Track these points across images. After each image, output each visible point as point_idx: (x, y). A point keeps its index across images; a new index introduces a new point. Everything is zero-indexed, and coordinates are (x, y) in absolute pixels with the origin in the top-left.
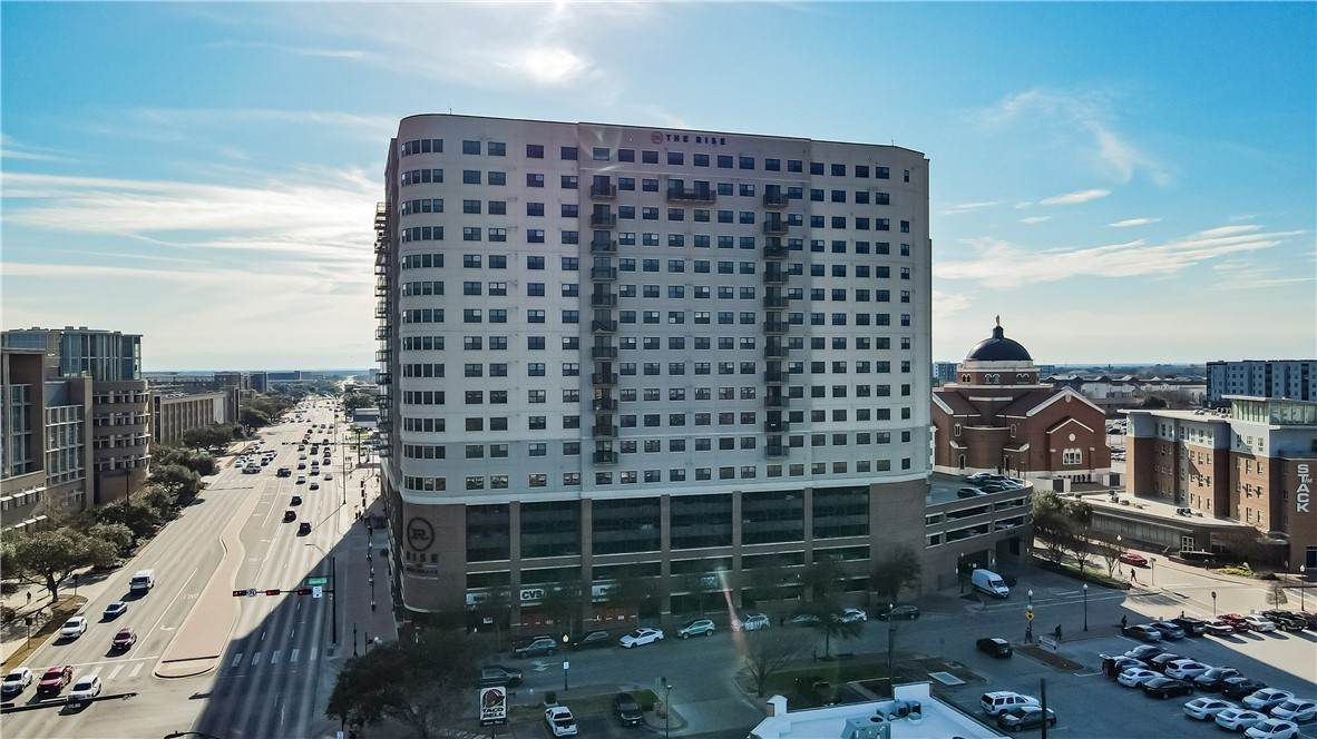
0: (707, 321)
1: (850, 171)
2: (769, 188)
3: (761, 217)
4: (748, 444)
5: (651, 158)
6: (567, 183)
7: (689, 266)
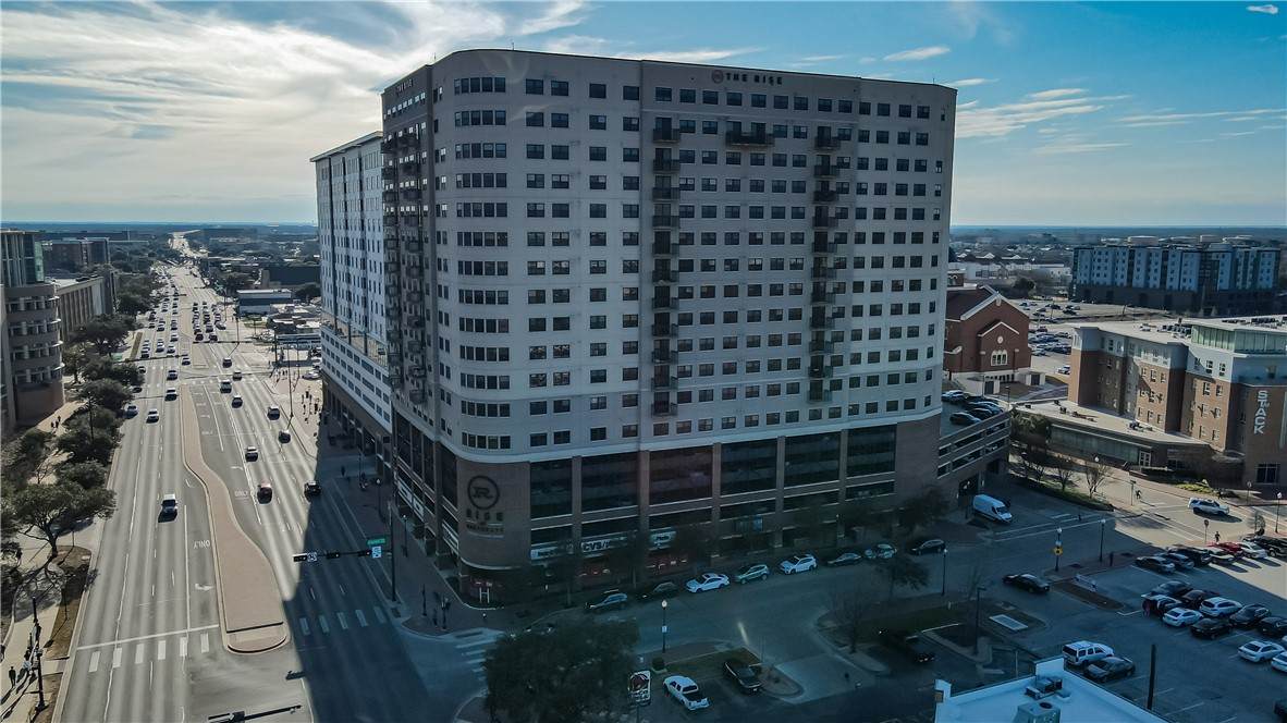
0: (759, 267)
1: (895, 111)
2: (821, 129)
3: (813, 160)
4: (793, 389)
5: (711, 99)
6: (629, 125)
7: (745, 211)
